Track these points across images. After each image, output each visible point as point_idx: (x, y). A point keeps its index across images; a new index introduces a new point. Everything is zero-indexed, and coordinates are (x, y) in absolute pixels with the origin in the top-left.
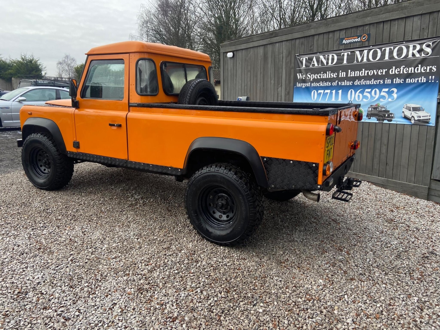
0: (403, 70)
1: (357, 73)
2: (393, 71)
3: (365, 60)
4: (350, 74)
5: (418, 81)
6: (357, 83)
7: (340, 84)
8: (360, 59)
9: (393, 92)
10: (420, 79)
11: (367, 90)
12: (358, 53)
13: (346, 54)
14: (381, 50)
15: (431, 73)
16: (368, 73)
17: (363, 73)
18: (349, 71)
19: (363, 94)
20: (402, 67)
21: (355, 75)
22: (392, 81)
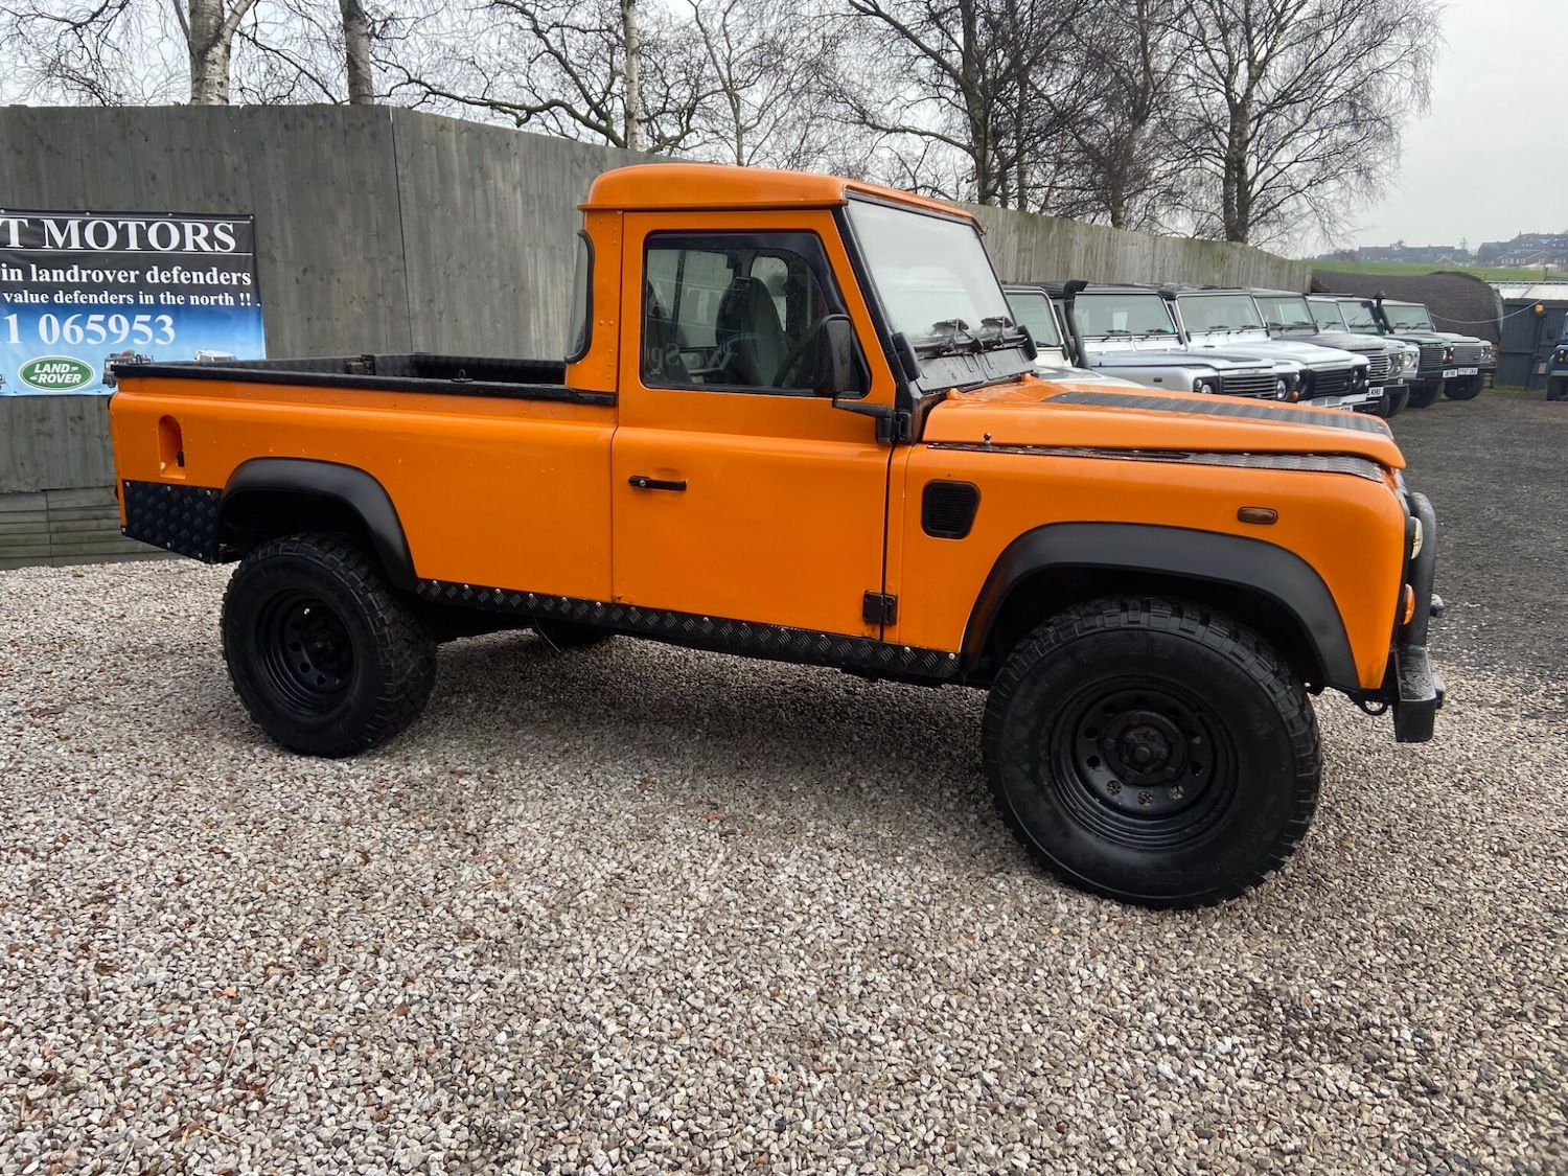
0: (177, 275)
1: (58, 276)
2: (154, 276)
3: (75, 244)
4: (38, 276)
5: (216, 301)
6: (60, 298)
7: (8, 300)
8: (60, 240)
9: (163, 323)
10: (220, 297)
11: (93, 317)
12: (50, 224)
13: (14, 224)
14: (116, 227)
15: (241, 287)
16: (89, 276)
17: (75, 274)
18: (33, 267)
19: (83, 326)
20: (175, 269)
21: (51, 277)
22: (157, 300)
